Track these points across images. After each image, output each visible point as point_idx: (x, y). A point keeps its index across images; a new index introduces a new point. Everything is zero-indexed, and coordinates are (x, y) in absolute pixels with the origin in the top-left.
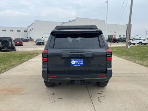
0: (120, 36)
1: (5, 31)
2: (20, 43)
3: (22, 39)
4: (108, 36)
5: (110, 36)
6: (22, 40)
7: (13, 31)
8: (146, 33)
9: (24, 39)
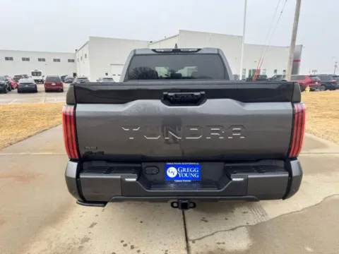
0: (276, 71)
1: (28, 59)
2: (57, 85)
3: (63, 77)
4: (250, 71)
5: (254, 71)
6: (64, 81)
7: (44, 60)
8: (336, 66)
9: (67, 77)
